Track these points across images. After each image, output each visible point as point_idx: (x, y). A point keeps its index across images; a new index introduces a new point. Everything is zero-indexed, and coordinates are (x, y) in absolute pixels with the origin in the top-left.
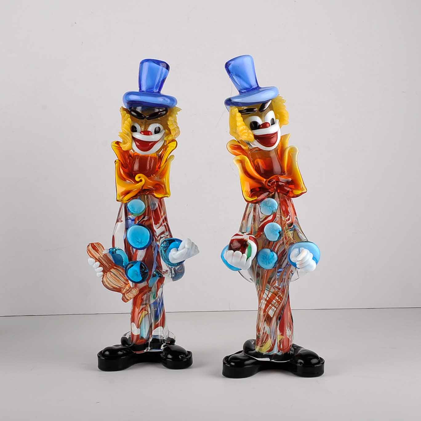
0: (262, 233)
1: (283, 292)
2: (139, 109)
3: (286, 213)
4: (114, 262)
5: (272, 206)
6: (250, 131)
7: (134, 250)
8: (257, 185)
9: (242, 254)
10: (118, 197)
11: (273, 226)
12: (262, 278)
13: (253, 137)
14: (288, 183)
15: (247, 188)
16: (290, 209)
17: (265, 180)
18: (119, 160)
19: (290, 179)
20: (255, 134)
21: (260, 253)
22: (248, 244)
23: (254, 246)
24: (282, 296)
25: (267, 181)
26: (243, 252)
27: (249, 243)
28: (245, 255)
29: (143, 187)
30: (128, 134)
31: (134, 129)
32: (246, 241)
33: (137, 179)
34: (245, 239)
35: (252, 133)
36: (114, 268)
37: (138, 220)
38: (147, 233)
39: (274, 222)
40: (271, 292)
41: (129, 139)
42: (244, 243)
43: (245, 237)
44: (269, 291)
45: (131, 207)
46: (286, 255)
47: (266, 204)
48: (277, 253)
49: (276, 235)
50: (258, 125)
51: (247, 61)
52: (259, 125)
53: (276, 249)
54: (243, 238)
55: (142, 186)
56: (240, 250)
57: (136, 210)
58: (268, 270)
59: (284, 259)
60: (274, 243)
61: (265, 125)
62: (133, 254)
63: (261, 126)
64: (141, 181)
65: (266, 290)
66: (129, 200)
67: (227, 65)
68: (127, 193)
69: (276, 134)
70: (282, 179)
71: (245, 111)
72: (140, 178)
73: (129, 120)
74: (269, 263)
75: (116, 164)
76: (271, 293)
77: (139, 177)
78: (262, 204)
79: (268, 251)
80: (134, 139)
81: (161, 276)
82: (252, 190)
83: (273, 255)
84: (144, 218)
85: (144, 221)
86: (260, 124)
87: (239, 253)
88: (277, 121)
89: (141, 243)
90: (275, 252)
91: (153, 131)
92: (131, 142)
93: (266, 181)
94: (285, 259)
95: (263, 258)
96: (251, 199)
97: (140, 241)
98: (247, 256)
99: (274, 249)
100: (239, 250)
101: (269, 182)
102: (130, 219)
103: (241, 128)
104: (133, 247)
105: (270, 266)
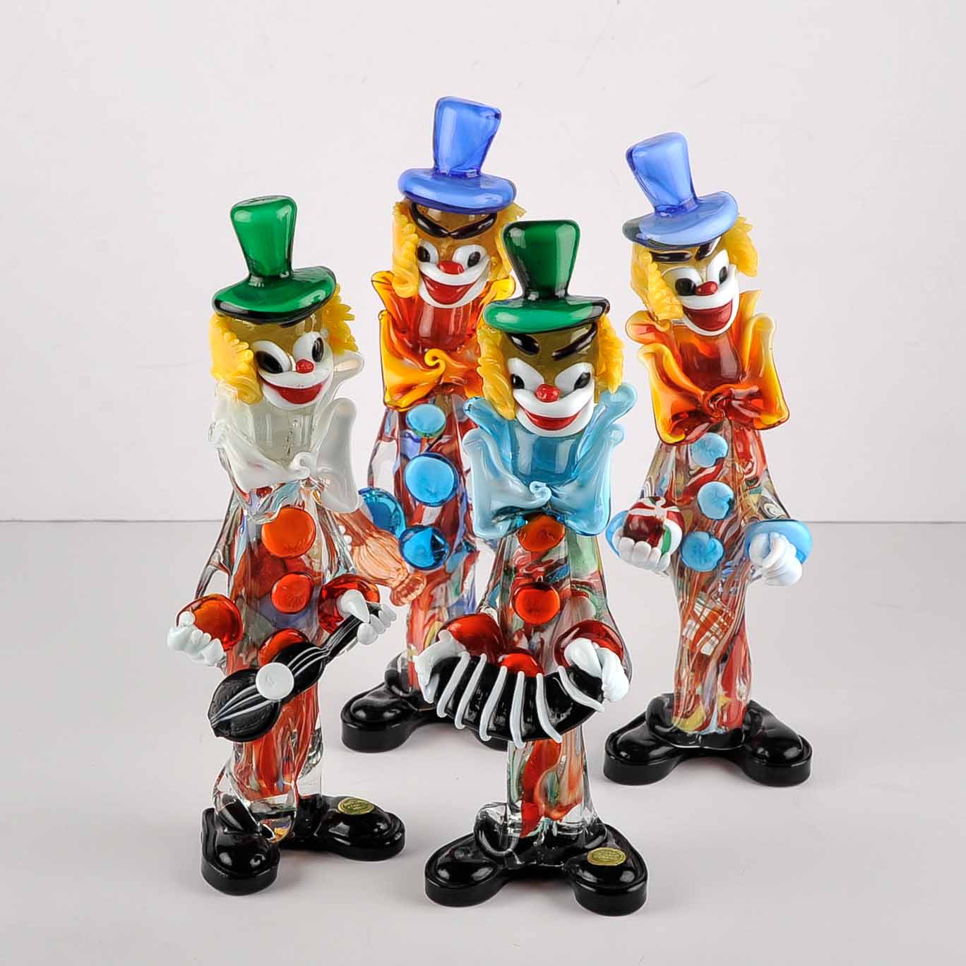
0: (692, 498)
1: (733, 609)
2: (434, 214)
3: (746, 457)
4: (371, 520)
5: (717, 448)
6: (675, 300)
7: (417, 503)
8: (686, 406)
9: (652, 547)
10: (387, 395)
11: (716, 489)
12: (689, 580)
13: (680, 311)
14: (751, 396)
15: (666, 413)
16: (753, 450)
17: (702, 393)
18: (389, 313)
19: (755, 389)
20: (686, 306)
21: (688, 541)
22: (664, 528)
23: (675, 530)
24: (730, 615)
25: (708, 398)
26: (654, 544)
27: (667, 527)
28: (658, 550)
29: (441, 377)
30: (411, 270)
31: (422, 255)
32: (660, 523)
33: (428, 361)
34: (658, 517)
35: (679, 303)
36: (371, 536)
37: (428, 440)
38: (448, 471)
39: (717, 481)
40: (709, 608)
41: (414, 277)
42: (657, 526)
43: (659, 511)
44: (703, 606)
45: (415, 420)
46: (741, 540)
47: (703, 446)
48: (721, 540)
49: (723, 508)
50: (693, 285)
51: (674, 149)
52: (695, 286)
53: (721, 531)
54: (654, 515)
55: (438, 376)
56: (648, 540)
57: (425, 427)
58: (701, 573)
59: (736, 549)
60: (715, 522)
61: (707, 289)
62: (414, 508)
63: (700, 290)
64: (437, 366)
65: (697, 604)
66: (411, 405)
67: (630, 155)
68: (407, 389)
69: (730, 305)
70: (740, 391)
71: (666, 258)
72: (437, 361)
73: (412, 238)
74: (706, 561)
75: (382, 321)
76: (709, 610)
77: (435, 358)
78: (694, 446)
79: (703, 536)
80: (422, 275)
81: (473, 550)
82: (675, 417)
83: (715, 546)
84: (440, 437)
85: (440, 444)
86: (697, 285)
87: (645, 545)
88: (733, 270)
89: (435, 494)
90: (717, 539)
91: (464, 263)
92: (417, 283)
93: (705, 396)
94: (740, 548)
95: (695, 552)
96: (672, 440)
97: (433, 491)
98: (662, 551)
99: (717, 530)
100: (645, 541)
101: (713, 399)
102: (410, 436)
103: (658, 296)
104: (415, 499)
105: (707, 567)
